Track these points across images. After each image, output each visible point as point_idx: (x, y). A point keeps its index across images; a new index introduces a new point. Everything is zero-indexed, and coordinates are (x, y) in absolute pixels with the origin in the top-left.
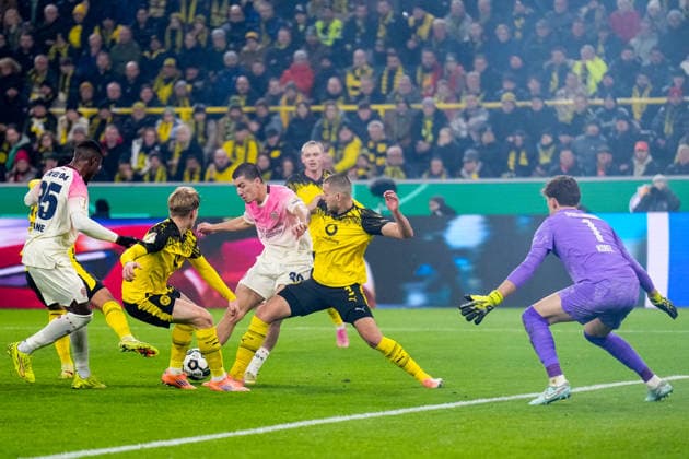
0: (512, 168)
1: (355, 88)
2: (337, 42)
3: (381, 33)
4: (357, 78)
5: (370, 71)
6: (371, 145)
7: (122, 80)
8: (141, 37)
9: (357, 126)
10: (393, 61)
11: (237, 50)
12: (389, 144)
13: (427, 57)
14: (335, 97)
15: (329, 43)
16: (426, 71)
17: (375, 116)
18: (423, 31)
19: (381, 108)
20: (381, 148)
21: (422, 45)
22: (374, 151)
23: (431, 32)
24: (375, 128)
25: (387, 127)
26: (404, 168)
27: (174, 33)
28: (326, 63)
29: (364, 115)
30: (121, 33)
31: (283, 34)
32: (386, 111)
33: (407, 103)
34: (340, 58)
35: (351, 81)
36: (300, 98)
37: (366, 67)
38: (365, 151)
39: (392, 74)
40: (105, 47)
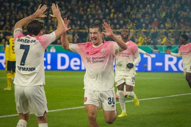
1: (167, 26)
2: (164, 17)
3: (173, 15)
4: (168, 24)
5: (171, 23)
6: (169, 38)
7: (120, 25)
8: (124, 16)
9: (166, 34)
10: (175, 21)
11: (144, 19)
12: (172, 38)
13: (182, 20)
14: (162, 29)
15: (162, 17)
16: (182, 23)
17: (170, 32)
18: (182, 15)
19: (171, 31)
20: (171, 39)
21: (181, 18)
22: (169, 39)
23: (183, 15)
24: (169, 34)
25: (172, 34)
27: (131, 15)
28: (161, 22)
29: (168, 32)
30: (120, 15)
32: (173, 31)
33: (177, 29)
34: (164, 21)
35: (166, 25)
37: (170, 22)
38: (168, 39)
39: (175, 23)
40: (117, 18)
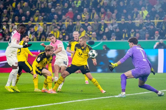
0: (124, 38)
1: (84, 18)
2: (80, 7)
3: (91, 4)
4: (85, 15)
5: (88, 13)
6: (88, 32)
7: (25, 16)
8: (30, 5)
9: (84, 27)
10: (94, 11)
11: (54, 8)
12: (93, 32)
13: (102, 10)
14: (79, 20)
15: (78, 6)
16: (102, 13)
17: (89, 25)
18: (101, 4)
19: (91, 23)
20: (91, 33)
21: (101, 7)
22: (89, 33)
23: (103, 4)
24: (89, 28)
25: (92, 28)
26: (97, 38)
27: (39, 4)
28: (77, 12)
29: (86, 24)
30: (25, 4)
31: (66, 4)
33: (97, 21)
34: (80, 10)
35: (83, 16)
36: (70, 20)
37: (87, 13)
38: (87, 34)
39: (94, 14)
40: (21, 8)
